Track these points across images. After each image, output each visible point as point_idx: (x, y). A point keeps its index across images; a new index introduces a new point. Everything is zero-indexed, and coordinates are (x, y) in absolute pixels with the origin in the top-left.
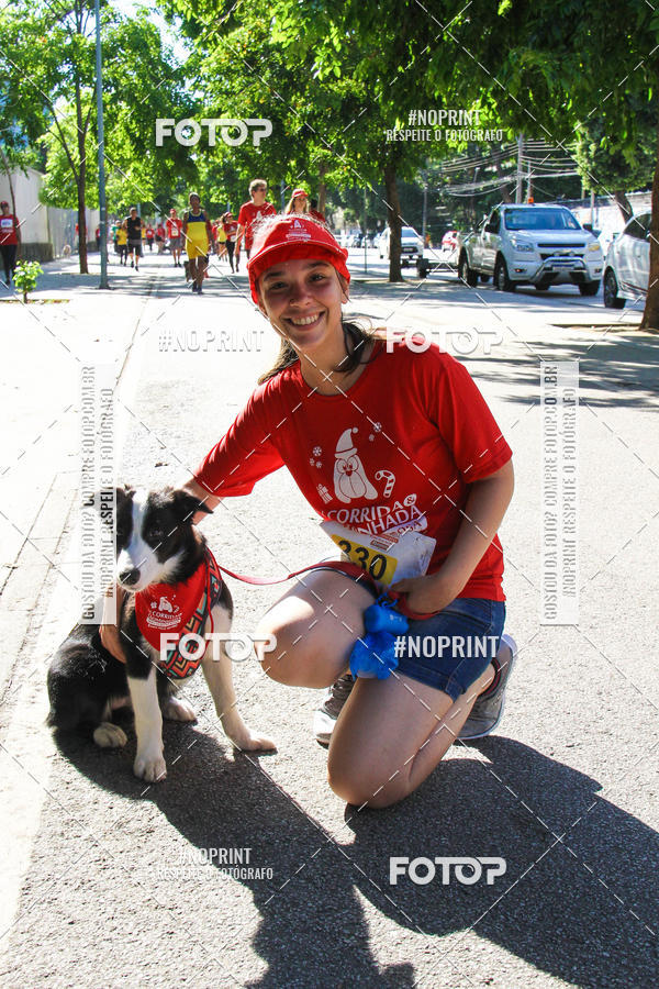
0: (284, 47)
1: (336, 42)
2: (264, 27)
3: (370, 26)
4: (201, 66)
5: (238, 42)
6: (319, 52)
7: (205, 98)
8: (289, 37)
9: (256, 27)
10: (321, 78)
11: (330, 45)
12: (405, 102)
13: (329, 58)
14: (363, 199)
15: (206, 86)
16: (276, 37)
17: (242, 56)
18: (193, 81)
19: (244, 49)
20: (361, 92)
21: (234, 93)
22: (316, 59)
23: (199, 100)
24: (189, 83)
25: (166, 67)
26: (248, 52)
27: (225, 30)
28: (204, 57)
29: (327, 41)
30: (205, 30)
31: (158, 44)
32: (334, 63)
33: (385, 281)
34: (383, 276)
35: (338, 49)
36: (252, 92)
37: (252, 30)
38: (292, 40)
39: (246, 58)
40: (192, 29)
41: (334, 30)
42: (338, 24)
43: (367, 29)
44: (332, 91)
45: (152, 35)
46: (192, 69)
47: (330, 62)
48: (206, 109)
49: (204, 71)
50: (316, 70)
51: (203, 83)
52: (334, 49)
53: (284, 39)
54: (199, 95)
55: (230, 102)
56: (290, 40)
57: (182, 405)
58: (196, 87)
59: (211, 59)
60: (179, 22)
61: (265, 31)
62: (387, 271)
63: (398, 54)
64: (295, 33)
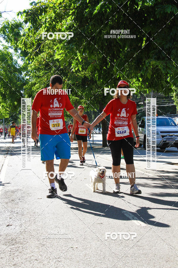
0: (60, 60)
1: (79, 58)
2: (52, 52)
3: (92, 52)
4: (28, 67)
5: (42, 58)
6: (73, 62)
7: (30, 78)
8: (62, 57)
9: (49, 53)
10: (74, 71)
11: (77, 59)
12: (107, 80)
13: (77, 64)
14: (91, 115)
15: (30, 74)
16: (57, 57)
17: (44, 63)
18: (25, 73)
19: (44, 61)
20: (89, 76)
21: (40, 77)
22: (73, 65)
23: (27, 79)
24: (24, 73)
25: (15, 68)
26: (46, 62)
27: (37, 54)
28: (29, 64)
29: (76, 58)
30: (29, 55)
31: (12, 59)
32: (79, 66)
33: (101, 147)
34: (100, 145)
35: (80, 61)
36: (47, 76)
37: (47, 54)
38: (63, 58)
39: (45, 64)
40: (25, 54)
41: (78, 54)
42: (80, 52)
43: (91, 53)
44: (79, 75)
45: (9, 56)
46: (25, 68)
47: (78, 66)
48: (30, 83)
49: (29, 68)
50: (72, 68)
51: (29, 73)
52: (79, 60)
53: (60, 58)
54: (28, 77)
55: (39, 80)
56: (62, 58)
57: (19, 199)
58: (26, 75)
59: (32, 64)
60: (19, 51)
61: (52, 54)
62: (102, 143)
63: (104, 62)
64: (64, 55)
